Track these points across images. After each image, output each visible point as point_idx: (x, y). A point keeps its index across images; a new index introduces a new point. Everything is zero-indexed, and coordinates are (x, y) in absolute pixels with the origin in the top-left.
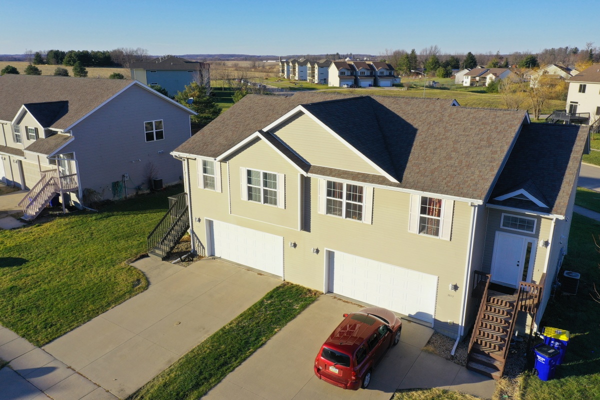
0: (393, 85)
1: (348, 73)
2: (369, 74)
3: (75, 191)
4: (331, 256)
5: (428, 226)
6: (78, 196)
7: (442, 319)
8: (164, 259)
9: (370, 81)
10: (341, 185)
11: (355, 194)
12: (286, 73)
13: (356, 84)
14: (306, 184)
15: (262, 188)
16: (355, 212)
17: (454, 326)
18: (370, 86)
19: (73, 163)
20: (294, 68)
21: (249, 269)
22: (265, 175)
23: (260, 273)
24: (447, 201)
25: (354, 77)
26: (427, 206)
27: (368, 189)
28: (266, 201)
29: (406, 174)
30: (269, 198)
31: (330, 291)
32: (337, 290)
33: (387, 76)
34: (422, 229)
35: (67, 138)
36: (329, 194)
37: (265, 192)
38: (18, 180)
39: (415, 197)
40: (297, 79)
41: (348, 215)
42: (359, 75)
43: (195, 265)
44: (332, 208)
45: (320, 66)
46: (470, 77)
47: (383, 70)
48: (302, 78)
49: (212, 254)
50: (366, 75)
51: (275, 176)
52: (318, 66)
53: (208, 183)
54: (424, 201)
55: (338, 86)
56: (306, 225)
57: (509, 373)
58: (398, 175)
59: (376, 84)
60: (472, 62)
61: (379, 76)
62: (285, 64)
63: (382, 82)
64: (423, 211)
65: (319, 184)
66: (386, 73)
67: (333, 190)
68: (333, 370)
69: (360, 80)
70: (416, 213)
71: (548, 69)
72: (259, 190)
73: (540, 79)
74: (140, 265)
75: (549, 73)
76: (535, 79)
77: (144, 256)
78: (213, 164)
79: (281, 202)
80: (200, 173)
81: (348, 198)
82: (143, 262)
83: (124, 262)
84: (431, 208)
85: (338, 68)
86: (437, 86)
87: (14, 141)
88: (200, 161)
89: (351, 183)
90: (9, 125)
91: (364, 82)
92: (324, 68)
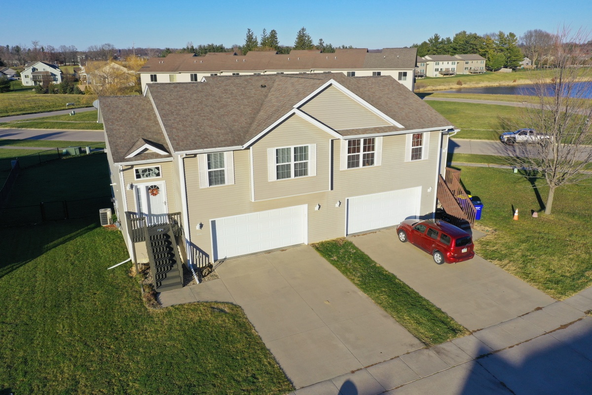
4: (348, 204)
5: (416, 154)
8: (184, 284)
10: (359, 141)
11: (369, 144)
14: (332, 147)
15: (292, 162)
16: (369, 160)
17: (430, 214)
22: (296, 150)
23: (283, 250)
24: (426, 133)
27: (378, 141)
28: (296, 175)
30: (301, 171)
32: (349, 232)
34: (412, 157)
36: (349, 151)
37: (296, 166)
41: (364, 164)
44: (353, 162)
49: (216, 258)
51: (306, 148)
53: (216, 178)
54: (414, 136)
56: (332, 183)
64: (414, 144)
67: (353, 146)
70: (409, 148)
71: (36, 66)
72: (289, 166)
73: (31, 76)
74: (177, 302)
75: (39, 71)
76: (26, 77)
77: (156, 295)
78: (221, 154)
79: (312, 170)
80: (204, 171)
81: (364, 150)
82: (169, 298)
83: (151, 309)
84: (418, 139)
88: (203, 157)
89: (367, 137)
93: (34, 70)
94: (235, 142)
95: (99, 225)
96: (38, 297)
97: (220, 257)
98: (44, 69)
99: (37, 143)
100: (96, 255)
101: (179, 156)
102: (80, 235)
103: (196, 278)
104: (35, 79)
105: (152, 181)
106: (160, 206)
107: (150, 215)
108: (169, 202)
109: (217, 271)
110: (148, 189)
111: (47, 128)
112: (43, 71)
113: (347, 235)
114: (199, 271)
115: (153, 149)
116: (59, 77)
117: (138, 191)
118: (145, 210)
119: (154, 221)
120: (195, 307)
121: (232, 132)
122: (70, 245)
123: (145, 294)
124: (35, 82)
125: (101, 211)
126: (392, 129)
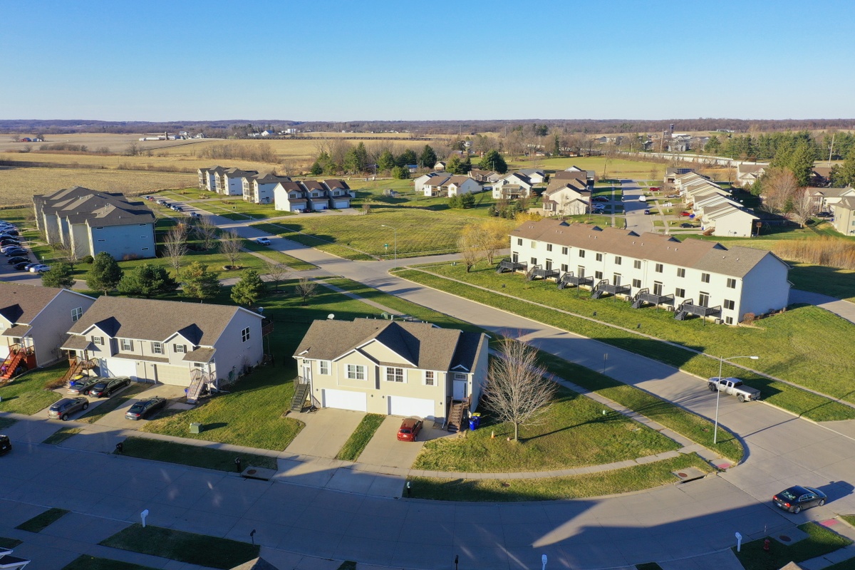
0: (351, 206)
1: (298, 195)
2: (322, 195)
3: (214, 383)
4: (389, 398)
5: (429, 382)
6: (214, 385)
7: (438, 416)
8: (301, 412)
9: (325, 203)
10: (393, 369)
11: (400, 372)
12: (209, 184)
13: (309, 209)
14: (377, 369)
15: (356, 372)
16: (399, 379)
17: (442, 418)
18: (325, 208)
19: (213, 366)
20: (222, 181)
21: (347, 410)
22: (357, 367)
23: (354, 411)
24: (435, 373)
25: (306, 200)
26: (428, 374)
27: (405, 370)
28: (358, 378)
29: (419, 363)
30: (360, 376)
31: (389, 414)
32: (392, 413)
33: (342, 196)
34: (427, 383)
35: (211, 351)
36: (388, 372)
37: (358, 374)
38: (151, 377)
39: (424, 372)
40: (227, 194)
41: (397, 380)
42: (312, 196)
43: (318, 413)
44: (390, 378)
45: (261, 183)
46: (430, 186)
47: (339, 190)
48: (234, 193)
49: (324, 406)
50: (319, 196)
51: (363, 367)
52: (259, 183)
53: (323, 371)
54: (427, 373)
55: (288, 210)
56: (378, 386)
57: (462, 430)
58: (417, 364)
59: (331, 207)
60: (431, 156)
61: (334, 197)
62: (207, 173)
63: (338, 203)
64: (427, 376)
65: (383, 370)
66: (342, 193)
67: (390, 371)
68: (405, 436)
69: (313, 203)
70: (424, 378)
71: (508, 179)
72: (354, 374)
73: (501, 189)
74: (291, 417)
75: (510, 183)
76: (497, 189)
77: (289, 412)
78: (325, 362)
79: (366, 378)
80: (319, 367)
81: (397, 373)
82: (291, 415)
83: (282, 416)
85: (287, 190)
86: (396, 196)
87: (153, 352)
88: (319, 361)
89: (398, 368)
90: (149, 342)
91: (318, 205)
92: (266, 185)
93: (506, 182)
94: (330, 359)
97: (327, 406)
98: (515, 182)
103: (308, 411)
104: (504, 192)
105: (309, 366)
109: (319, 411)
110: (307, 368)
111: (416, 281)
112: (513, 183)
114: (314, 409)
116: (528, 192)
117: (304, 368)
120: (294, 421)
124: (504, 195)
126: (411, 367)
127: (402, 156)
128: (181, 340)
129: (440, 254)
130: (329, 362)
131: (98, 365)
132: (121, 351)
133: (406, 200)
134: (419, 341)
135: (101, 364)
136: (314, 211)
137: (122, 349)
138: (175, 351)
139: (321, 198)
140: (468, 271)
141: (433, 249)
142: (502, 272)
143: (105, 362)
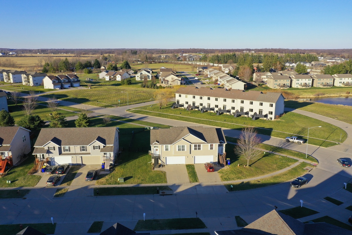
0: (81, 86)
1: (57, 81)
2: (68, 81)
3: (113, 161)
4: (195, 157)
5: (211, 148)
7: (214, 162)
8: (159, 167)
9: (69, 85)
10: (197, 145)
11: (199, 146)
13: (63, 87)
14: (190, 146)
16: (199, 149)
17: (217, 162)
18: (69, 87)
20: (9, 76)
21: (177, 164)
22: (182, 146)
23: (180, 164)
24: (214, 144)
25: (60, 83)
27: (202, 145)
28: (182, 150)
29: (207, 141)
30: (183, 150)
33: (76, 81)
36: (195, 147)
37: (182, 149)
38: (79, 162)
39: (209, 145)
40: (12, 82)
42: (63, 82)
44: (195, 149)
45: (34, 76)
46: (108, 76)
47: (74, 79)
48: (16, 82)
50: (66, 81)
51: (184, 146)
52: (33, 77)
53: (167, 149)
55: (53, 88)
56: (190, 153)
57: (226, 165)
59: (72, 86)
61: (73, 82)
63: (75, 85)
65: (193, 146)
67: (195, 146)
69: (64, 85)
70: (209, 147)
71: (142, 72)
72: (181, 149)
74: (156, 170)
76: (138, 77)
77: (154, 168)
78: (168, 146)
79: (186, 150)
80: (165, 148)
81: (198, 147)
82: (156, 169)
83: (152, 170)
84: (211, 146)
85: (51, 79)
86: (93, 81)
87: (81, 151)
88: (164, 146)
89: (199, 144)
90: (79, 146)
91: (66, 86)
92: (36, 77)
93: (141, 74)
94: (171, 144)
95: (148, 154)
96: (136, 166)
97: (167, 164)
98: (145, 73)
99: (139, 122)
100: (146, 160)
101: (161, 145)
102: (145, 155)
103: (161, 167)
105: (156, 148)
106: (158, 153)
107: (156, 154)
108: (159, 152)
109: (165, 166)
110: (156, 149)
111: (142, 114)
113: (194, 163)
114: (162, 166)
115: (157, 143)
116: (150, 77)
117: (154, 150)
118: (155, 153)
119: (157, 155)
120: (159, 171)
121: (171, 141)
122: (142, 157)
123: (152, 168)
124: (141, 79)
125: (149, 151)
126: (205, 143)
127: (85, 63)
128: (98, 143)
129: (139, 103)
130: (169, 146)
131: (50, 160)
132: (63, 152)
133: (99, 83)
134: (202, 133)
135: (52, 160)
136: (65, 88)
137: (64, 151)
138: (94, 149)
139: (67, 82)
140: (160, 109)
141: (135, 101)
142: (174, 108)
143: (54, 158)
